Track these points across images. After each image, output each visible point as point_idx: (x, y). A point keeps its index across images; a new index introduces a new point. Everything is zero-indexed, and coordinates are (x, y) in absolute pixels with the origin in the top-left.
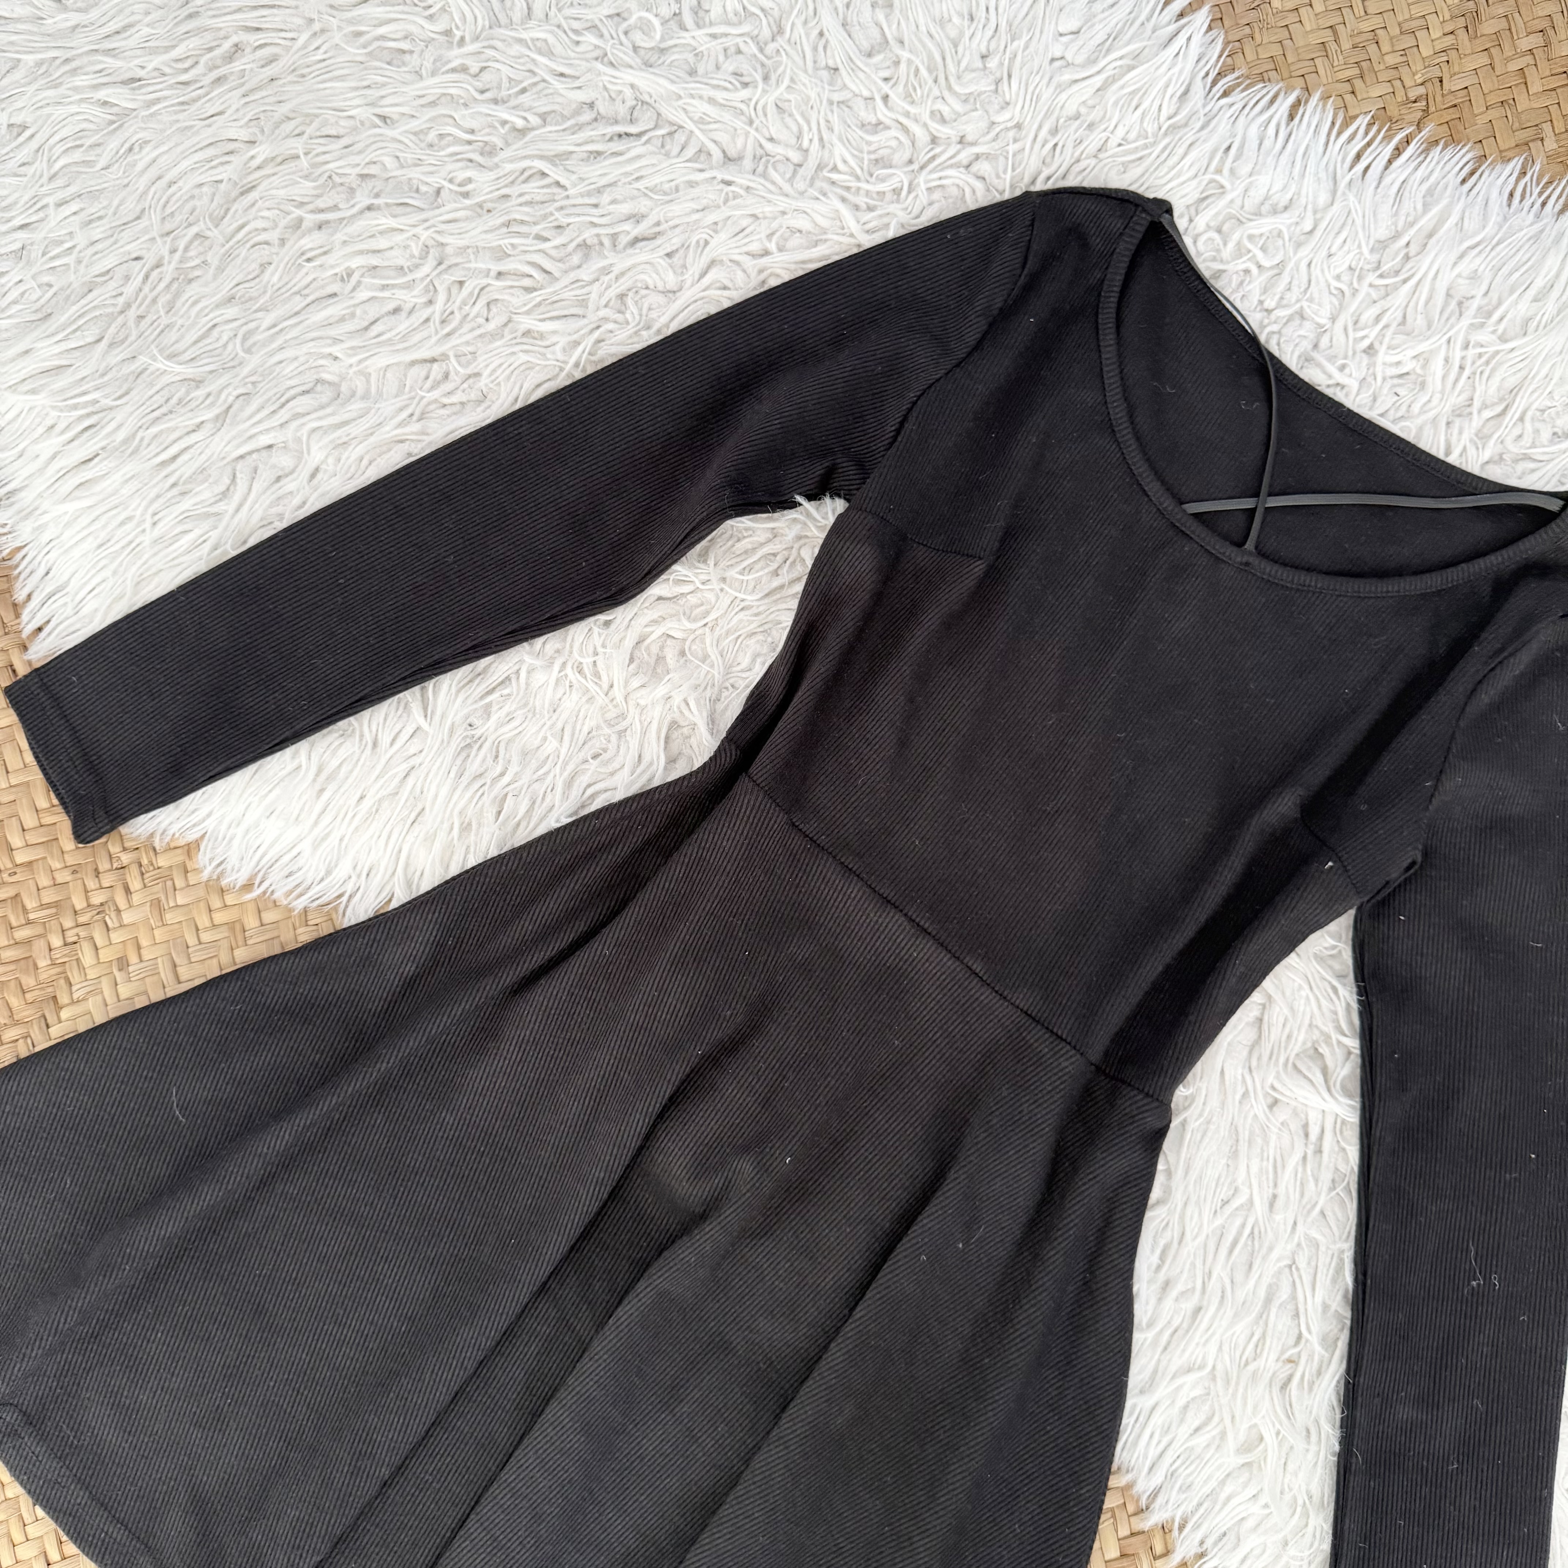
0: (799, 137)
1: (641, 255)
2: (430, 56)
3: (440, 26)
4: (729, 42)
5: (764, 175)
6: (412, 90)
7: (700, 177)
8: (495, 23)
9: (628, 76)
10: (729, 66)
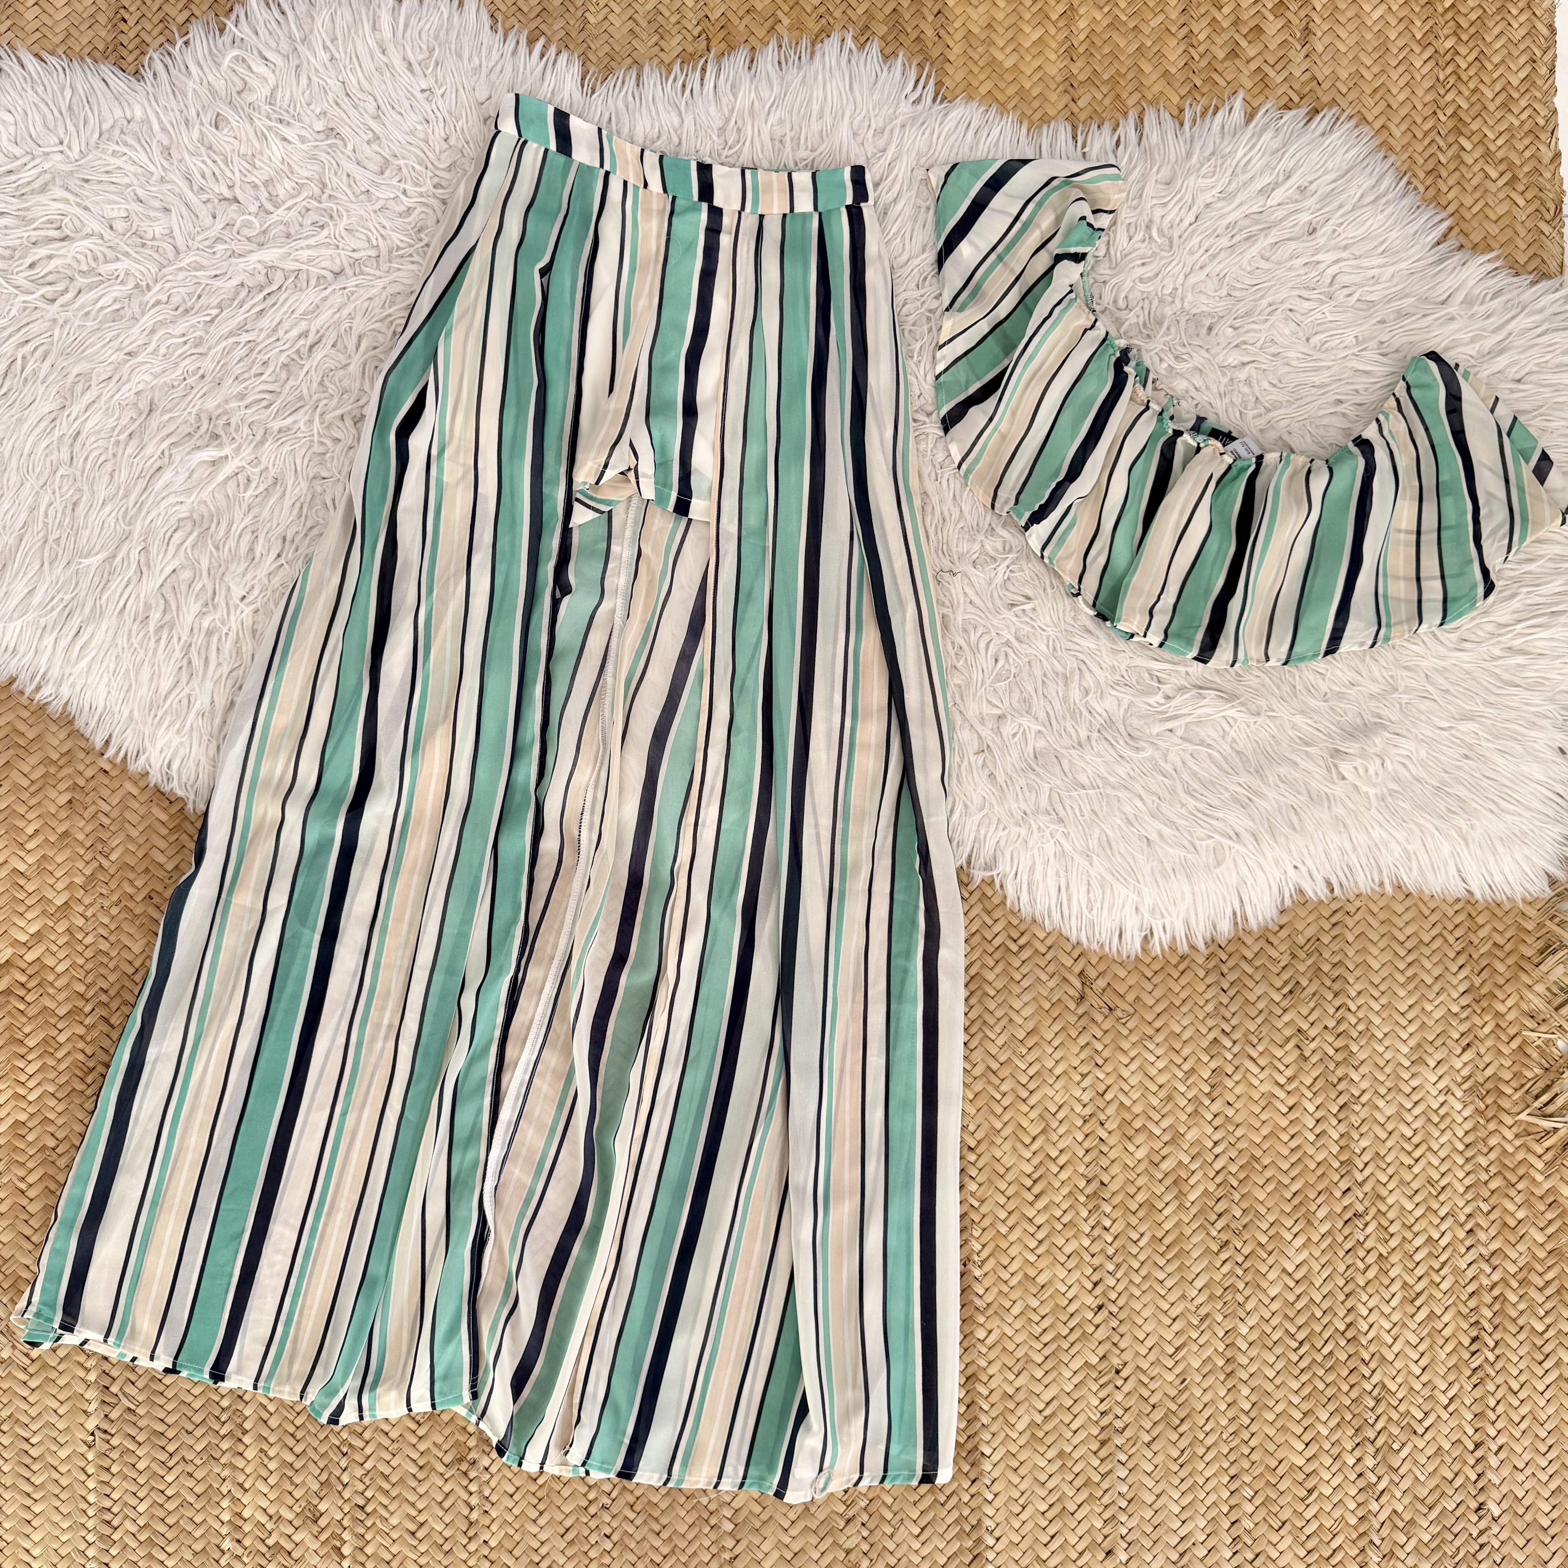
0: (369, 240)
1: (319, 354)
2: (135, 304)
3: (131, 285)
4: (299, 208)
5: (362, 273)
6: (136, 330)
7: (327, 292)
8: (162, 267)
9: (254, 257)
10: (308, 221)
